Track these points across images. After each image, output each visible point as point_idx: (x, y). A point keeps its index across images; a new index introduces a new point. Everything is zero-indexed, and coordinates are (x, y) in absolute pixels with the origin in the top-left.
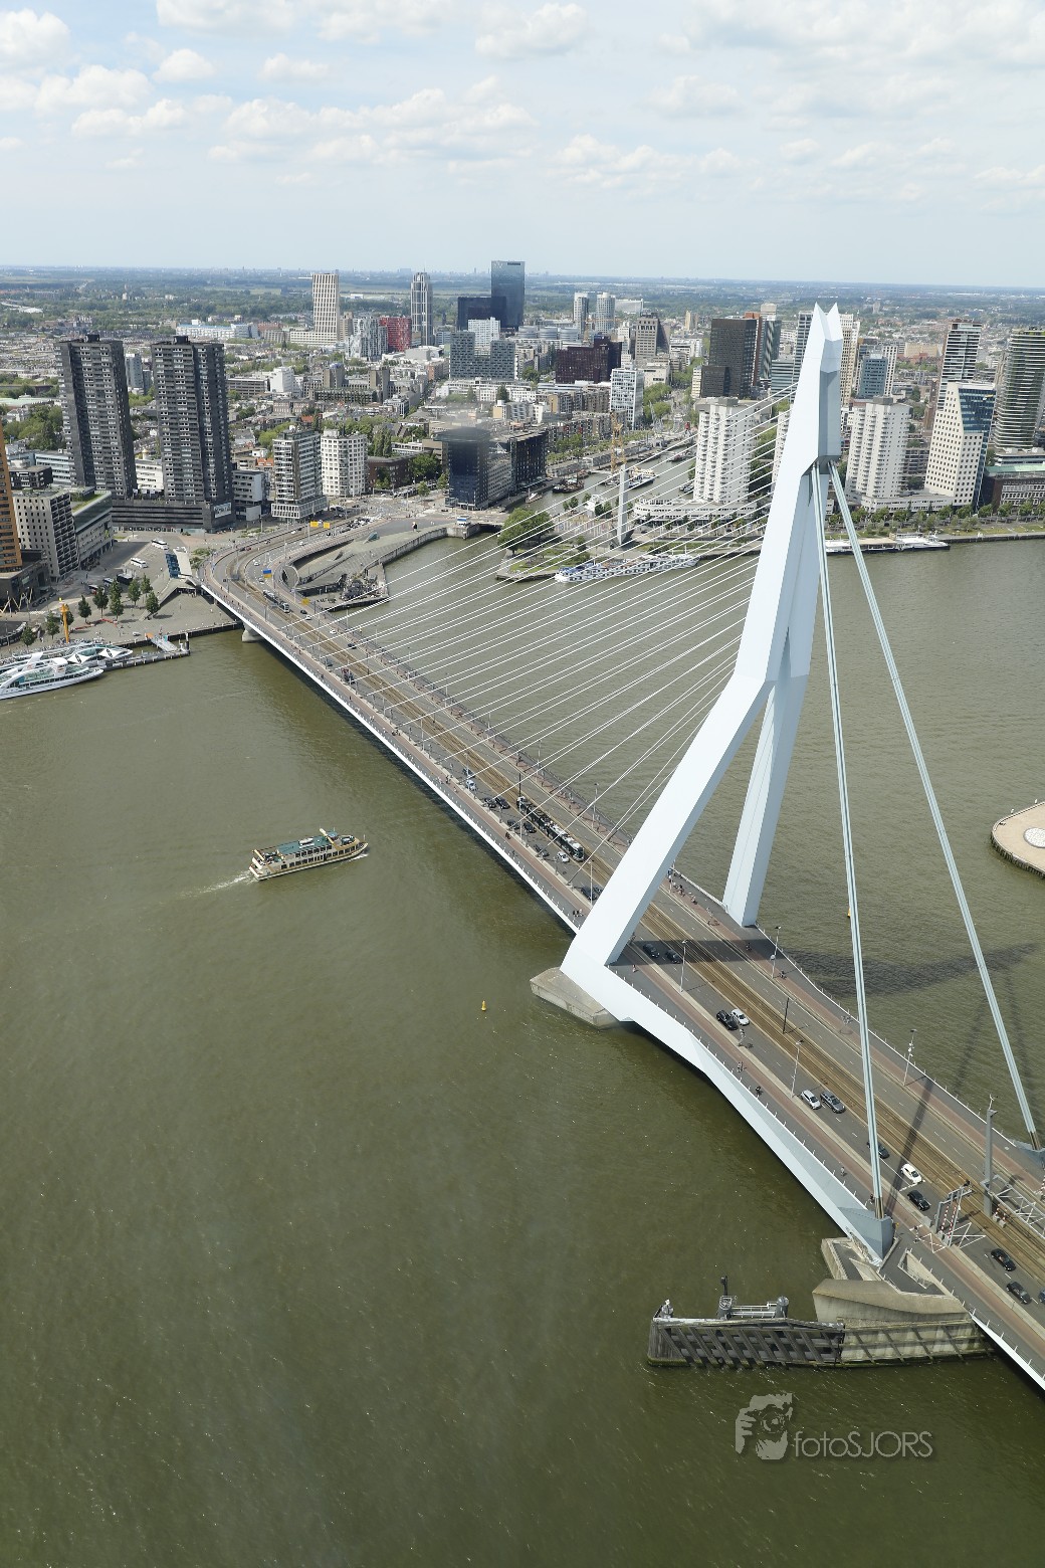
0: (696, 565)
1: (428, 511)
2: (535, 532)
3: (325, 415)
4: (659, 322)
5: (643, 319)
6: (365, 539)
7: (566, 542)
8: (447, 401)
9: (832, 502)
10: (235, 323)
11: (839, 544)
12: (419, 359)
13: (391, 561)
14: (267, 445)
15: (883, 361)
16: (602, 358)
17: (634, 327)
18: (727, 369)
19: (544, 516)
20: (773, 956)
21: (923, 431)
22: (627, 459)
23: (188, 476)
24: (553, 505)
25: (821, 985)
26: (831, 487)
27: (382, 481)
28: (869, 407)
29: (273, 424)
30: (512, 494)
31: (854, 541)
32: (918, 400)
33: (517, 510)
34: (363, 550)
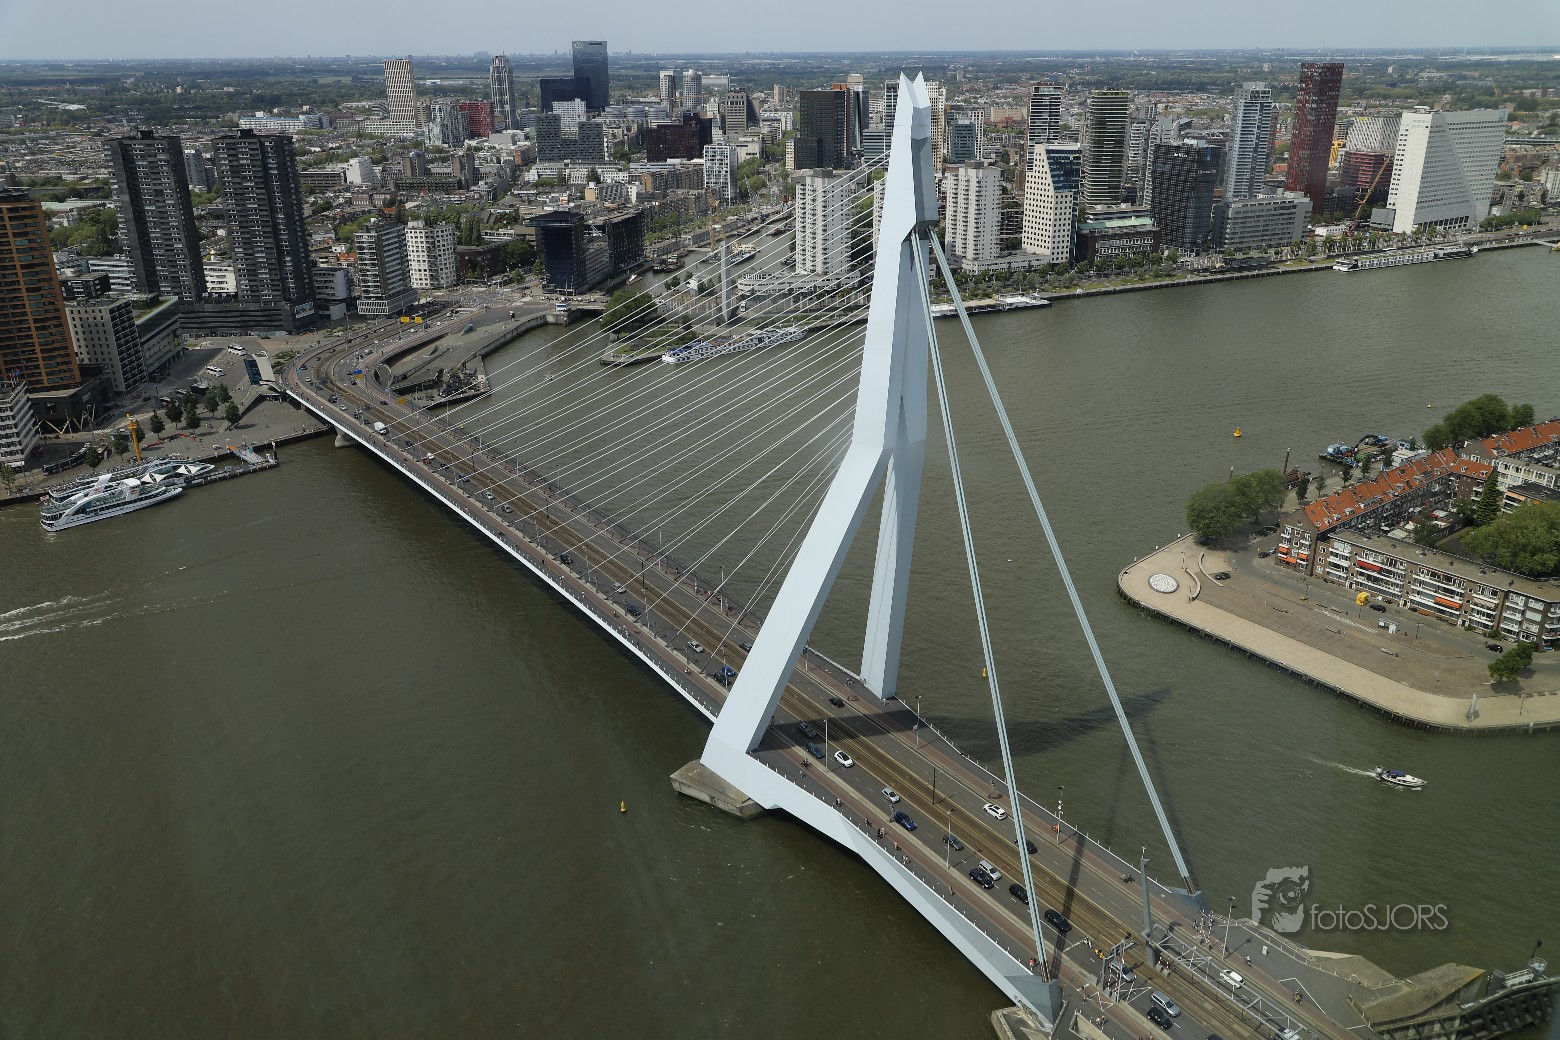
0: (805, 338)
1: (528, 299)
2: (638, 314)
3: (409, 205)
4: (748, 97)
5: (733, 94)
6: (459, 331)
7: (670, 323)
8: (536, 185)
9: (934, 266)
10: (303, 113)
11: (945, 308)
12: (505, 144)
13: (491, 352)
14: (348, 240)
15: (970, 128)
16: (692, 135)
17: (724, 103)
18: (820, 141)
19: (648, 297)
20: (915, 727)
21: (1015, 192)
22: (727, 234)
23: (264, 275)
24: (655, 285)
25: (966, 751)
26: (931, 251)
27: (474, 270)
28: (962, 171)
29: (353, 217)
30: (611, 276)
31: (959, 304)
32: (1008, 163)
33: (617, 293)
34: (459, 343)
